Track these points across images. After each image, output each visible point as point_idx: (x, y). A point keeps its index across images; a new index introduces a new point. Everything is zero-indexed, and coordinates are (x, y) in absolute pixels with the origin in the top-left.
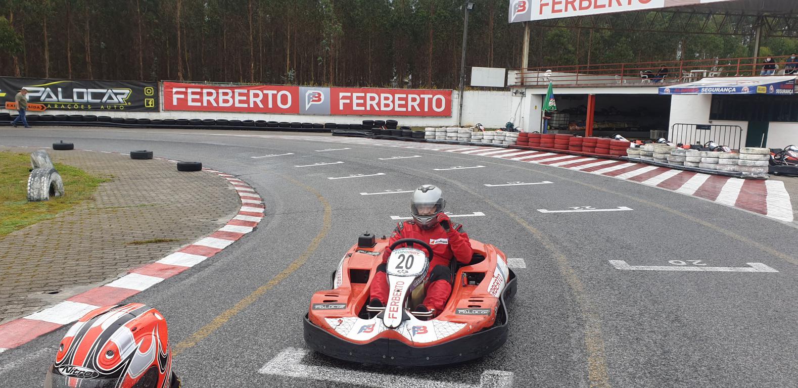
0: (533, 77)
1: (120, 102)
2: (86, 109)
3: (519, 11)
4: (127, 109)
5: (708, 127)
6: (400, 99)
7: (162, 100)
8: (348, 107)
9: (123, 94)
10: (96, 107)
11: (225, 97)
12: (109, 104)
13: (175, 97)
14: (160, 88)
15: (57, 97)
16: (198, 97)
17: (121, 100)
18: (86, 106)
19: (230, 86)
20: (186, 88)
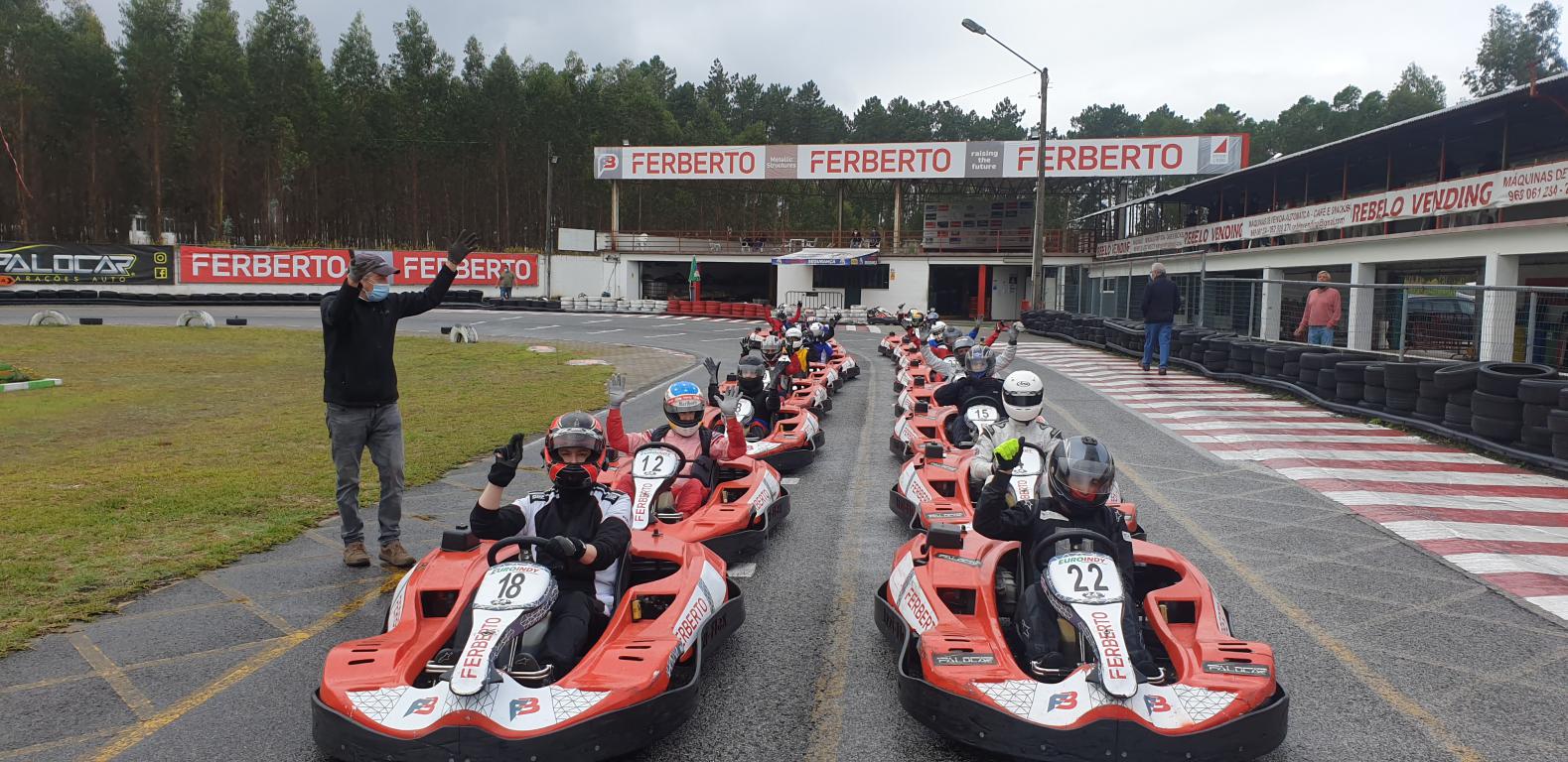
0: (626, 240)
1: (119, 273)
2: (72, 282)
3: (606, 167)
4: (129, 281)
5: (816, 294)
6: (477, 265)
7: (177, 269)
8: (415, 274)
9: (125, 261)
10: (85, 279)
11: (262, 265)
12: (104, 275)
13: (196, 265)
14: (175, 254)
15: (30, 266)
16: (226, 265)
17: (121, 270)
18: (72, 278)
19: (267, 250)
20: (211, 253)
